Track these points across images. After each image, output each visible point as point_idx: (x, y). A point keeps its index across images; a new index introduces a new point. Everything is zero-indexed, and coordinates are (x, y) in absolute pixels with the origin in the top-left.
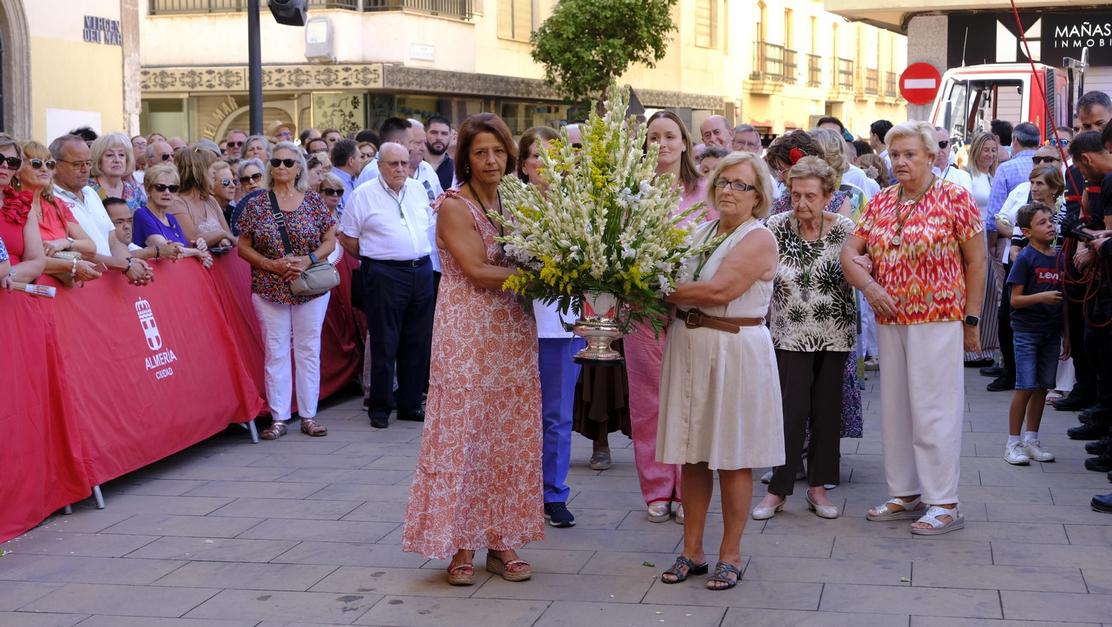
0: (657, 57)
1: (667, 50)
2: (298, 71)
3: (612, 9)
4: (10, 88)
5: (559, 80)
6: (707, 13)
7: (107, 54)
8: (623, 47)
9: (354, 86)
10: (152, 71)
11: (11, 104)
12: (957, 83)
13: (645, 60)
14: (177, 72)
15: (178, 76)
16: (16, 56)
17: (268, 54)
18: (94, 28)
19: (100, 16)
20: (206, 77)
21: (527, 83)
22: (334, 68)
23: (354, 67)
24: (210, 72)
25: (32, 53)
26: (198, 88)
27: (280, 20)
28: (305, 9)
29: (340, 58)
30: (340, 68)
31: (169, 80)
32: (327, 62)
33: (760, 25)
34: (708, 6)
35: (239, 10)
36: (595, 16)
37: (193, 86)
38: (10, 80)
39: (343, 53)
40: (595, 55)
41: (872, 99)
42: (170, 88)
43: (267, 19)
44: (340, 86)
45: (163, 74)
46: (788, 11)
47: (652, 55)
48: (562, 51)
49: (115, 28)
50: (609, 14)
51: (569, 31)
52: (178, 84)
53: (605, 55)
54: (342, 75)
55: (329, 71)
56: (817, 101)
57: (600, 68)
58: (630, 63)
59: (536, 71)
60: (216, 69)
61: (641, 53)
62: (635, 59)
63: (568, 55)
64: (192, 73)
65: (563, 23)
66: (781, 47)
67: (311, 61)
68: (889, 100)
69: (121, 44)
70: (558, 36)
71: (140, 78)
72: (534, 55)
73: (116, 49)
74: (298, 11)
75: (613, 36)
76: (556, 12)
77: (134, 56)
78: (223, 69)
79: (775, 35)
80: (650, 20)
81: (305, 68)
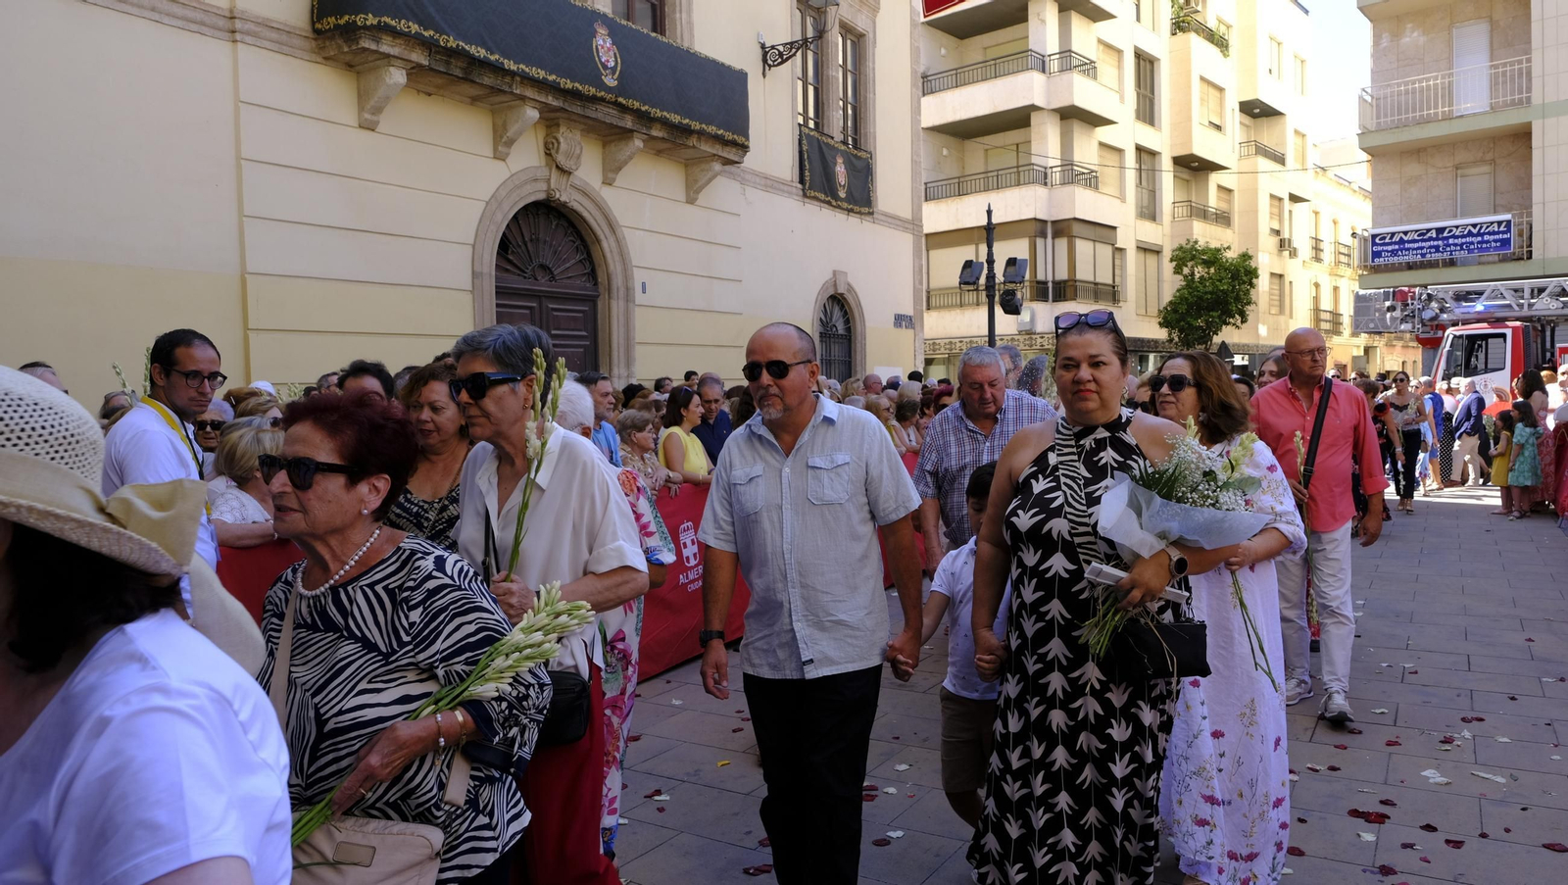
0: (1242, 322)
1: (1249, 318)
2: (1012, 339)
3: (1211, 293)
4: (855, 355)
5: (1176, 339)
6: (1277, 292)
7: (906, 334)
8: (1219, 317)
9: (1046, 347)
10: (928, 342)
11: (856, 364)
12: (1455, 336)
13: (1234, 325)
14: (942, 342)
15: (942, 344)
16: (859, 338)
17: (998, 330)
18: (900, 320)
19: (903, 313)
20: (958, 345)
21: (1156, 342)
22: (1034, 337)
23: (1046, 336)
24: (961, 342)
25: (867, 336)
26: (954, 351)
27: (1006, 312)
28: (1021, 305)
29: (1037, 331)
30: (1038, 336)
31: (937, 347)
32: (1030, 333)
33: (1316, 299)
34: (1277, 288)
35: (978, 305)
36: (1200, 298)
37: (951, 350)
38: (855, 352)
39: (1039, 328)
40: (1200, 322)
41: (1400, 344)
42: (938, 352)
43: (998, 311)
44: (1038, 347)
45: (934, 343)
46: (1336, 289)
47: (1239, 321)
48: (1178, 321)
49: (911, 320)
50: (1209, 296)
51: (1183, 308)
52: (942, 349)
53: (1207, 322)
54: (1039, 340)
55: (1031, 338)
56: (1358, 347)
57: (1205, 331)
58: (1224, 327)
59: (1162, 334)
60: (965, 340)
61: (1231, 320)
62: (1227, 324)
63: (1182, 323)
64: (951, 343)
65: (1179, 303)
66: (1330, 312)
67: (1020, 333)
68: (1411, 344)
69: (914, 328)
70: (1175, 311)
71: (923, 346)
72: (1160, 324)
73: (911, 332)
74: (1017, 306)
75: (1213, 310)
76: (1175, 297)
77: (921, 335)
78: (968, 340)
79: (1326, 304)
80: (1238, 299)
81: (1016, 337)
